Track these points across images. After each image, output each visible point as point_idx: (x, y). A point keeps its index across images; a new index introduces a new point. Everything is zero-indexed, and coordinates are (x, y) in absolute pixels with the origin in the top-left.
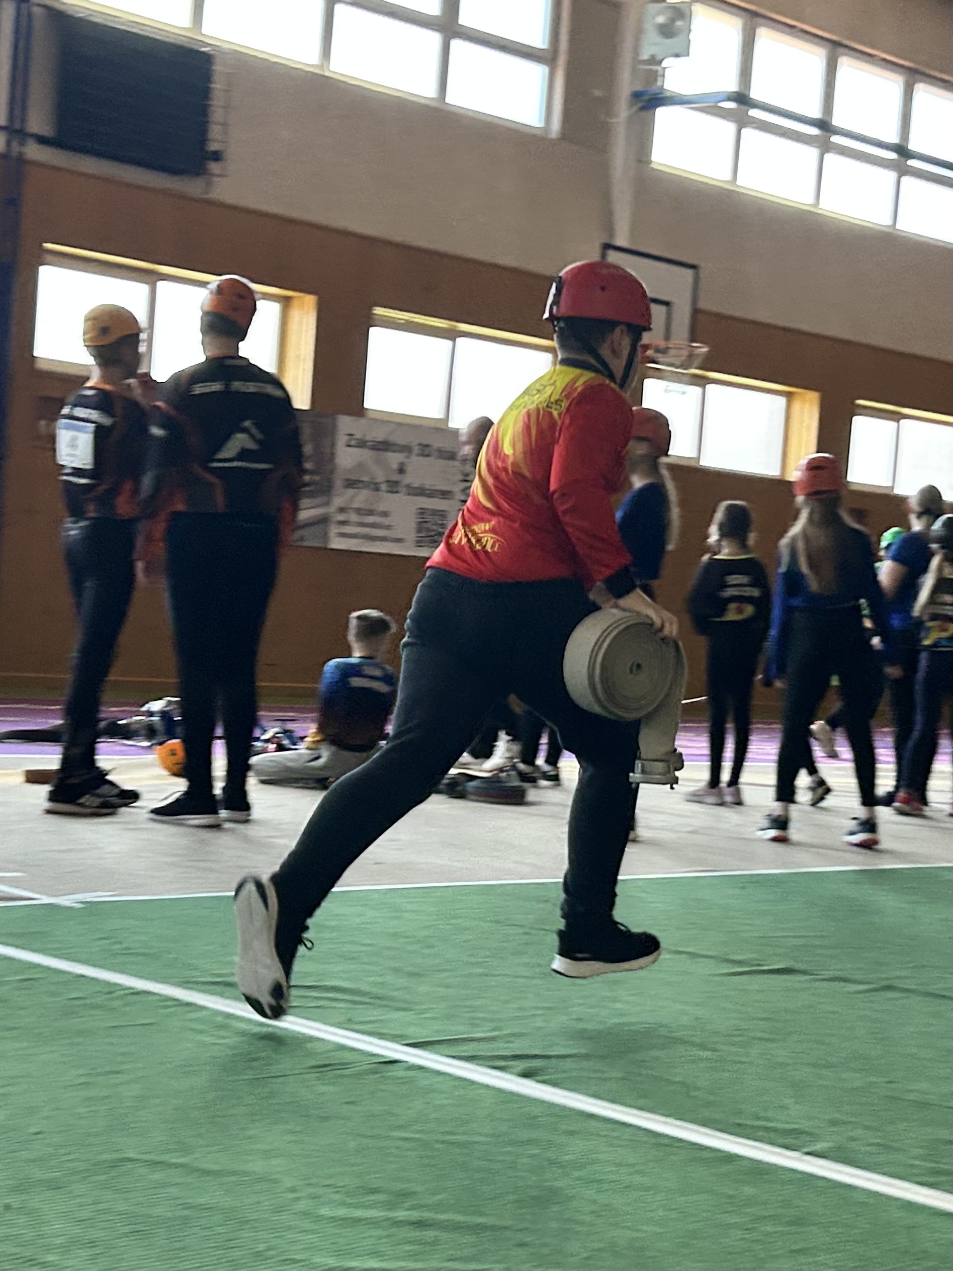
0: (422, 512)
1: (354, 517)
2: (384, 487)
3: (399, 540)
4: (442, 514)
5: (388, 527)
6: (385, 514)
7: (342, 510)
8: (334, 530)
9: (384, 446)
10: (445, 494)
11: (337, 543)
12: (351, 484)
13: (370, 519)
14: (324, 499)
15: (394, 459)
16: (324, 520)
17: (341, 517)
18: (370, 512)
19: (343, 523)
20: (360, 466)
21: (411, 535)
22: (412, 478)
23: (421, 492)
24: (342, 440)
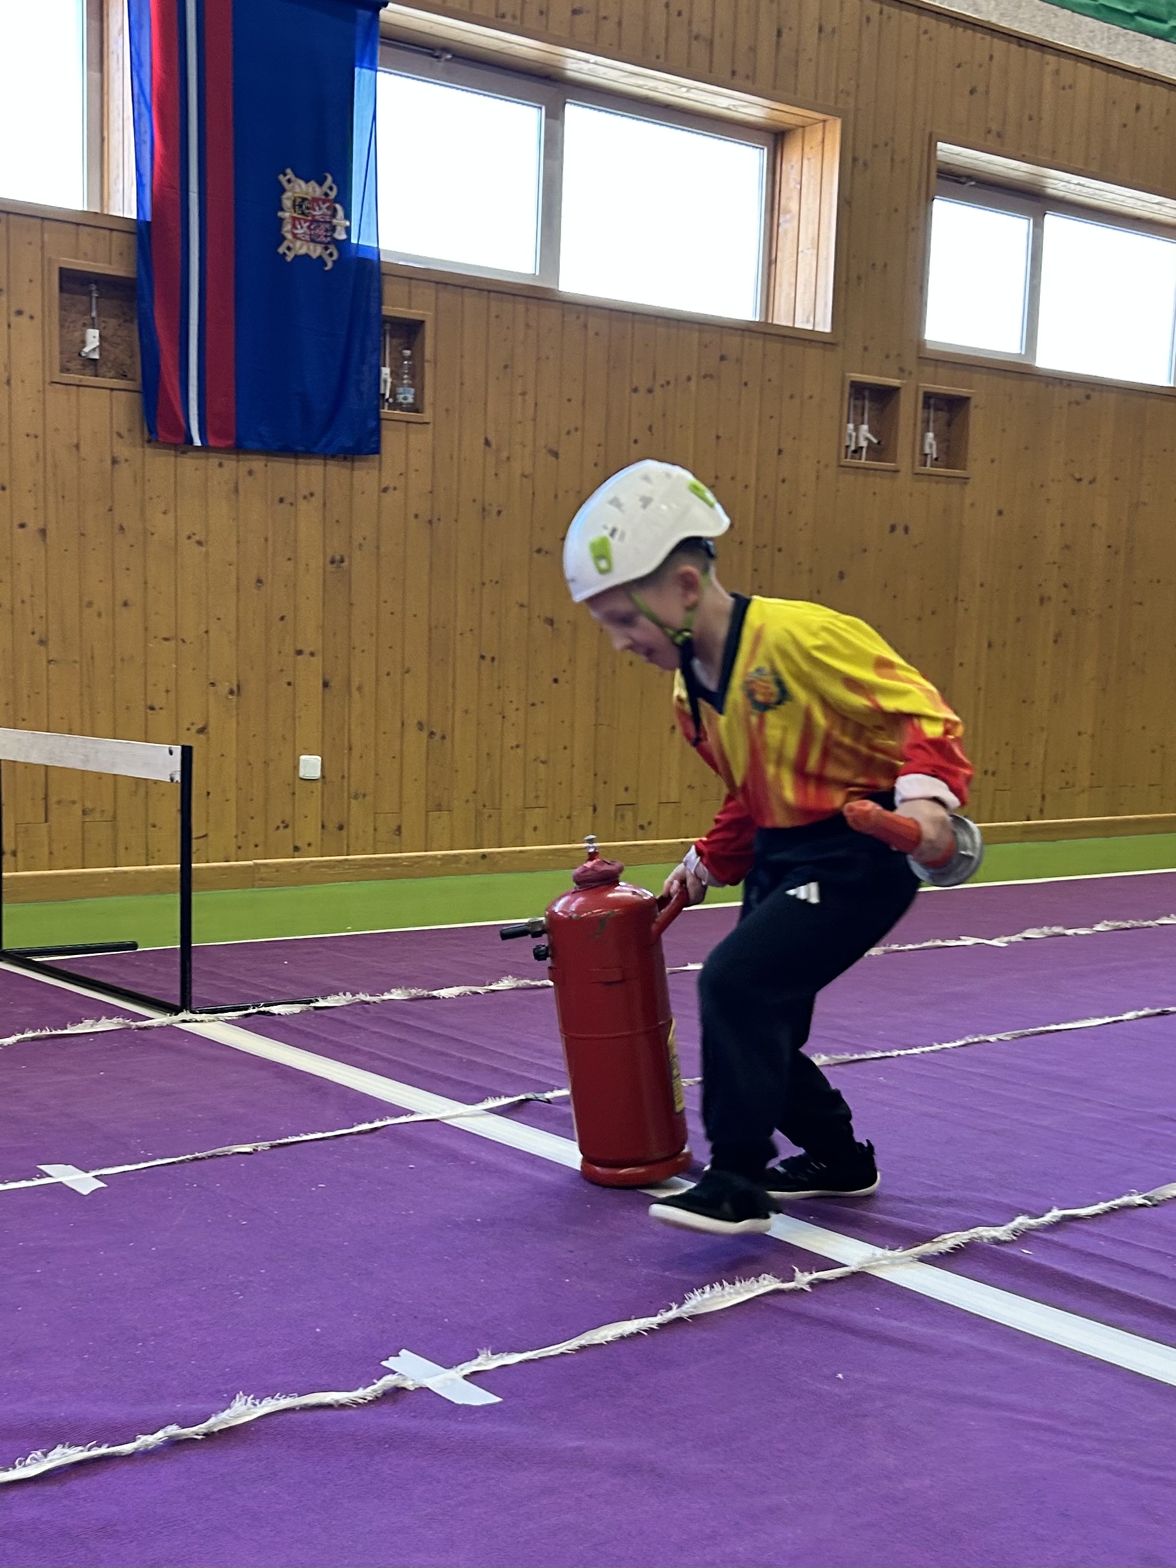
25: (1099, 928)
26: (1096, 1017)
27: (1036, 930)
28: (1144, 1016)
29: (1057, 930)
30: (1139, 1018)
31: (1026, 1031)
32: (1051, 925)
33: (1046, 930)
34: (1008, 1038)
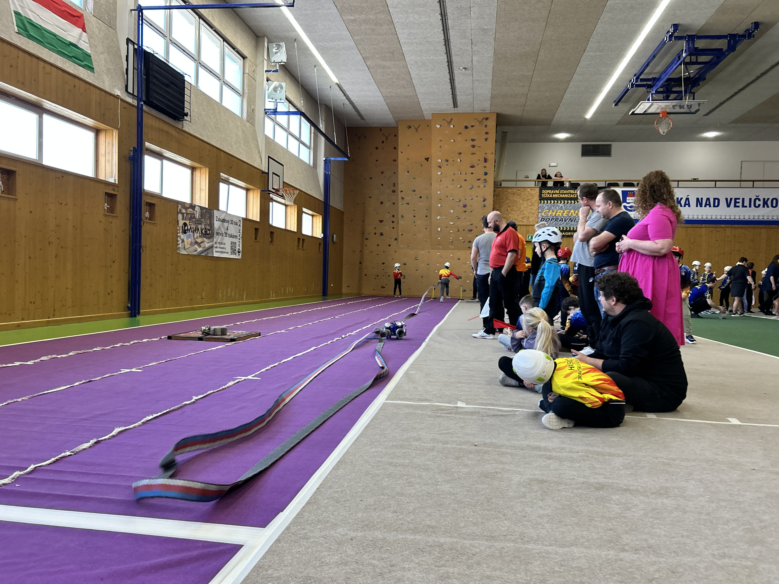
0: (232, 243)
1: (218, 246)
2: (224, 235)
3: (227, 253)
4: (235, 243)
5: (225, 248)
6: (224, 244)
7: (216, 243)
8: (214, 251)
9: (223, 221)
10: (236, 237)
11: (216, 255)
12: (218, 234)
13: (222, 246)
14: (211, 240)
15: (226, 224)
16: (212, 247)
17: (216, 246)
18: (222, 244)
19: (216, 247)
20: (219, 228)
21: (230, 251)
22: (229, 232)
23: (232, 236)
24: (215, 218)
25: (71, 354)
26: (63, 386)
27: (46, 357)
28: (82, 383)
29: (54, 356)
30: (80, 384)
31: (34, 395)
32: (51, 355)
33: (50, 356)
34: (27, 399)
